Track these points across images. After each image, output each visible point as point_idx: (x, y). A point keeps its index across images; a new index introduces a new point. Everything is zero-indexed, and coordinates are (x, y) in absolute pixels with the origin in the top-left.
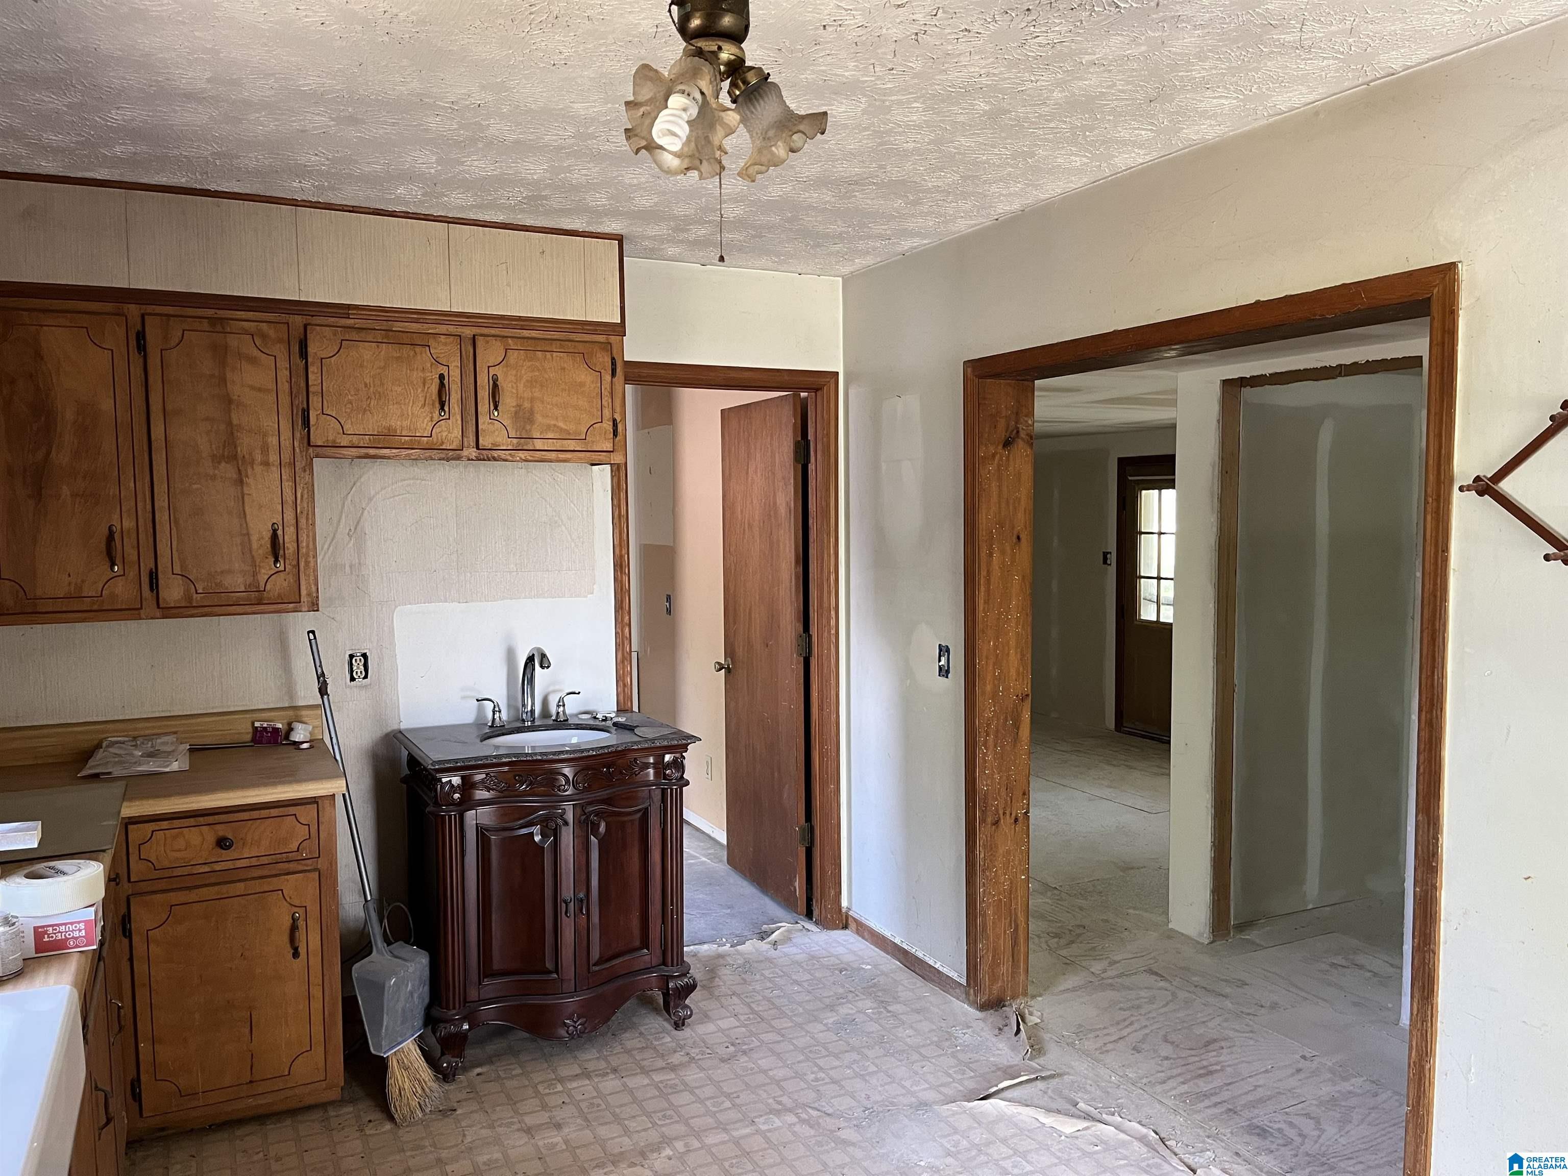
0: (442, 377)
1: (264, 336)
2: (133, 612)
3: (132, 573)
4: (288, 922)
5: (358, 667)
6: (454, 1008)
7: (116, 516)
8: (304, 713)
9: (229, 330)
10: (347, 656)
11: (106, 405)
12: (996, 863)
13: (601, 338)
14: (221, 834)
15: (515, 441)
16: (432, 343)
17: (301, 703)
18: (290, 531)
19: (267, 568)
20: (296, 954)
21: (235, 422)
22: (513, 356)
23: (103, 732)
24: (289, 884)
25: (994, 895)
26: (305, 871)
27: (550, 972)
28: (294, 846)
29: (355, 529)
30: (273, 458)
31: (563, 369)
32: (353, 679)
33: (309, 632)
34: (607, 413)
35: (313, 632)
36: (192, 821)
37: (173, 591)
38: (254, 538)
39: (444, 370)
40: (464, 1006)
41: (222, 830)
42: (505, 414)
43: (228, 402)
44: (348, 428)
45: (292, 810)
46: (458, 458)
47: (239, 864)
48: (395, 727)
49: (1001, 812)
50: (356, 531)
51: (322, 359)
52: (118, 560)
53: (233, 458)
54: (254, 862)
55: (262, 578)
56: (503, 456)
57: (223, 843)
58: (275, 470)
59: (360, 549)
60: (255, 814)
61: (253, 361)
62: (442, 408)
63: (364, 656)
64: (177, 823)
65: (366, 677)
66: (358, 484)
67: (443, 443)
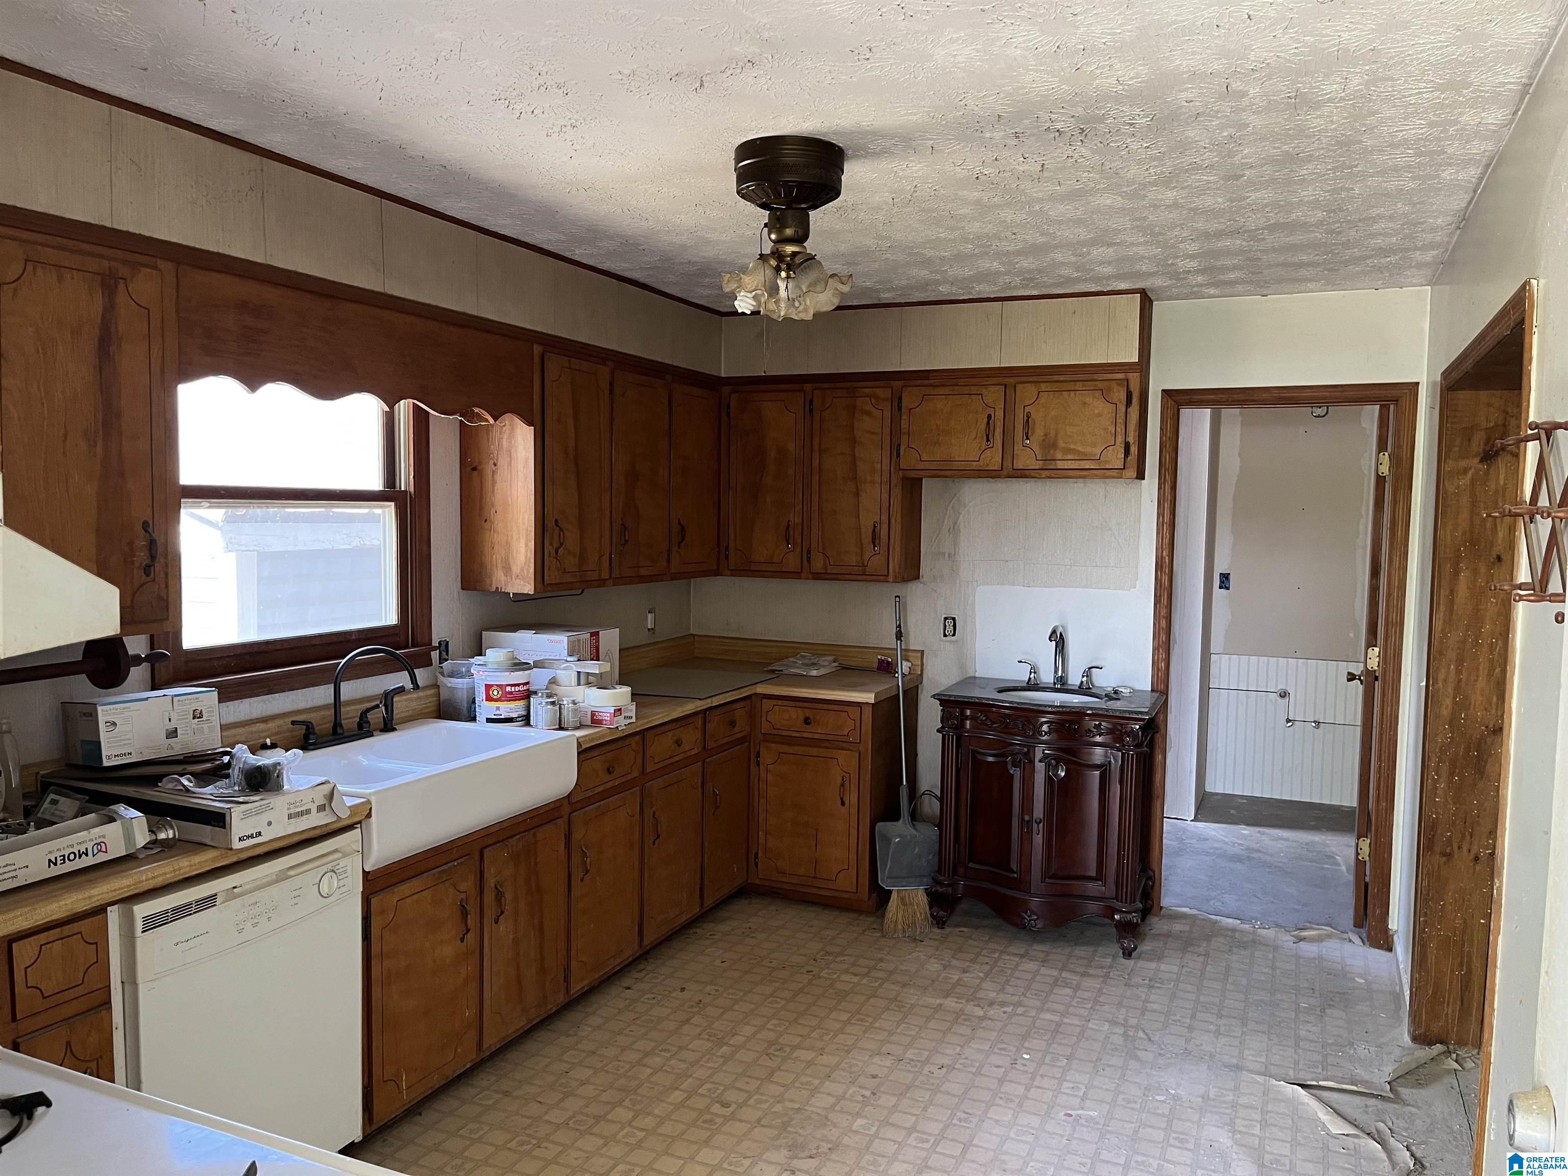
0: (989, 417)
1: (877, 397)
2: (796, 575)
3: (798, 549)
4: (839, 781)
5: (950, 629)
6: (944, 876)
7: (792, 515)
8: (910, 654)
9: (857, 395)
10: (943, 619)
11: (791, 447)
12: (1445, 898)
13: (1121, 376)
14: (807, 715)
15: (1041, 462)
16: (984, 392)
17: (912, 648)
18: (885, 527)
19: (869, 550)
20: (843, 804)
21: (857, 455)
22: (1044, 397)
23: (798, 648)
24: (842, 756)
25: (1440, 930)
26: (851, 750)
27: (1014, 872)
28: (846, 732)
29: (954, 528)
30: (878, 479)
31: (1085, 404)
32: (945, 635)
33: (896, 597)
34: (1120, 439)
35: (899, 597)
36: (791, 703)
37: (818, 564)
38: (863, 531)
39: (991, 412)
40: (953, 877)
41: (808, 713)
42: (1033, 442)
43: (853, 441)
44: (924, 457)
45: (846, 708)
46: (999, 477)
47: (816, 736)
48: (972, 675)
49: (1455, 846)
50: (954, 529)
51: (910, 409)
52: (791, 541)
53: (855, 478)
54: (823, 737)
55: (866, 558)
56: (1033, 474)
57: (807, 721)
58: (878, 486)
59: (956, 544)
60: (826, 706)
61: (869, 414)
62: (988, 440)
63: (954, 619)
64: (786, 703)
65: (954, 635)
66: (958, 495)
67: (988, 465)
